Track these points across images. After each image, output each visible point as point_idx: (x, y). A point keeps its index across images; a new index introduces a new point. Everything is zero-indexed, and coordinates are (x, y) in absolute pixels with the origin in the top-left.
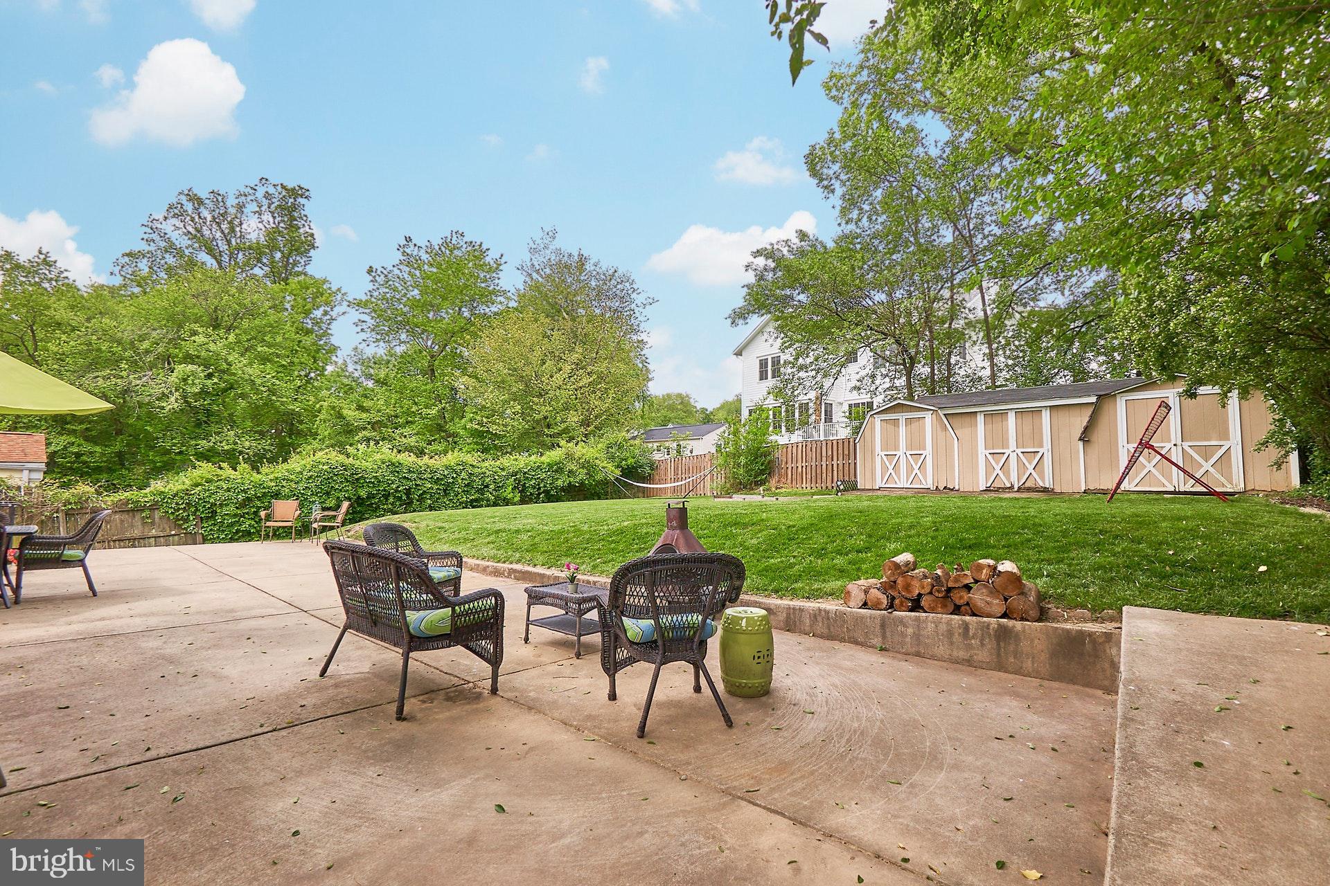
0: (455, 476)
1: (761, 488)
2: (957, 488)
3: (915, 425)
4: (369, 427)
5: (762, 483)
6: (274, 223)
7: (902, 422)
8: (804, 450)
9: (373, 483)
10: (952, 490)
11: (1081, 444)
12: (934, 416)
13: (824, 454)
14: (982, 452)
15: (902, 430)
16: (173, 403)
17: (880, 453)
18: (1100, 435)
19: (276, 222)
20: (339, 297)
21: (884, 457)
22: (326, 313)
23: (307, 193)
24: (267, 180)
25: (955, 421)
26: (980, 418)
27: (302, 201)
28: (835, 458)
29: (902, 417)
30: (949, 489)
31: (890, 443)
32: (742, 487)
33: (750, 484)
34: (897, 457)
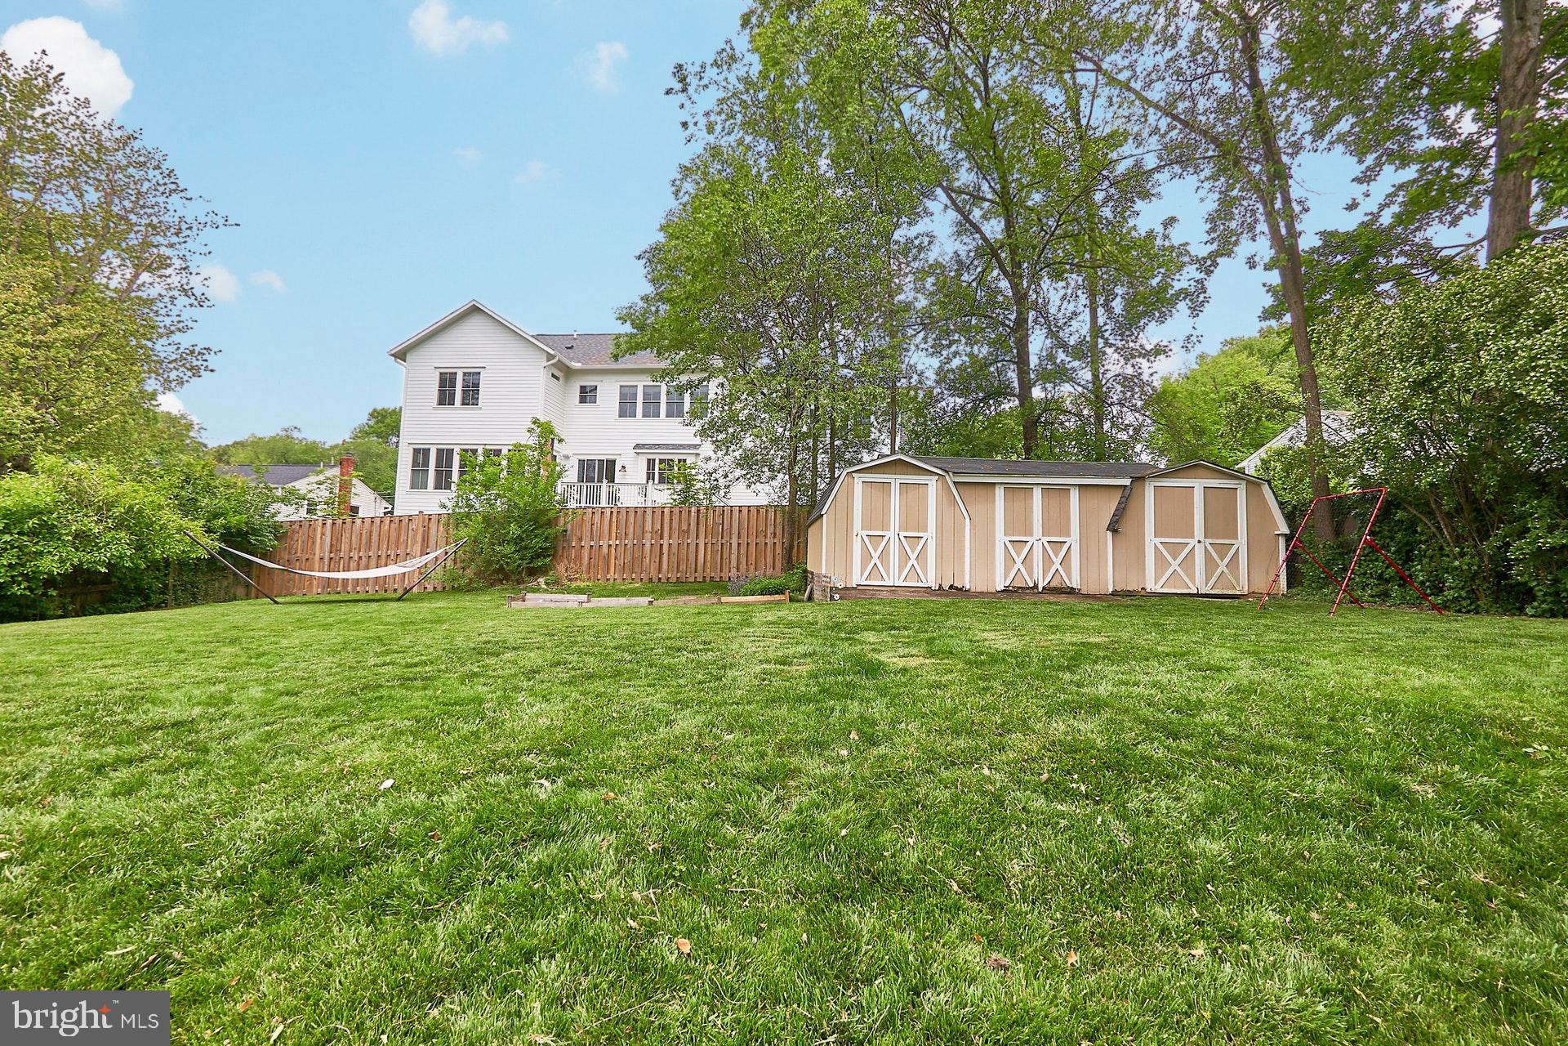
1: (541, 580)
2: (968, 587)
3: (913, 494)
5: (543, 571)
7: (895, 490)
8: (614, 520)
10: (961, 589)
11: (1109, 534)
12: (940, 483)
13: (648, 527)
14: (1001, 538)
15: (895, 499)
17: (860, 533)
18: (1125, 527)
21: (866, 539)
25: (969, 493)
26: (999, 492)
28: (666, 535)
29: (895, 480)
30: (957, 588)
31: (876, 519)
32: (501, 576)
33: (520, 573)
34: (886, 539)
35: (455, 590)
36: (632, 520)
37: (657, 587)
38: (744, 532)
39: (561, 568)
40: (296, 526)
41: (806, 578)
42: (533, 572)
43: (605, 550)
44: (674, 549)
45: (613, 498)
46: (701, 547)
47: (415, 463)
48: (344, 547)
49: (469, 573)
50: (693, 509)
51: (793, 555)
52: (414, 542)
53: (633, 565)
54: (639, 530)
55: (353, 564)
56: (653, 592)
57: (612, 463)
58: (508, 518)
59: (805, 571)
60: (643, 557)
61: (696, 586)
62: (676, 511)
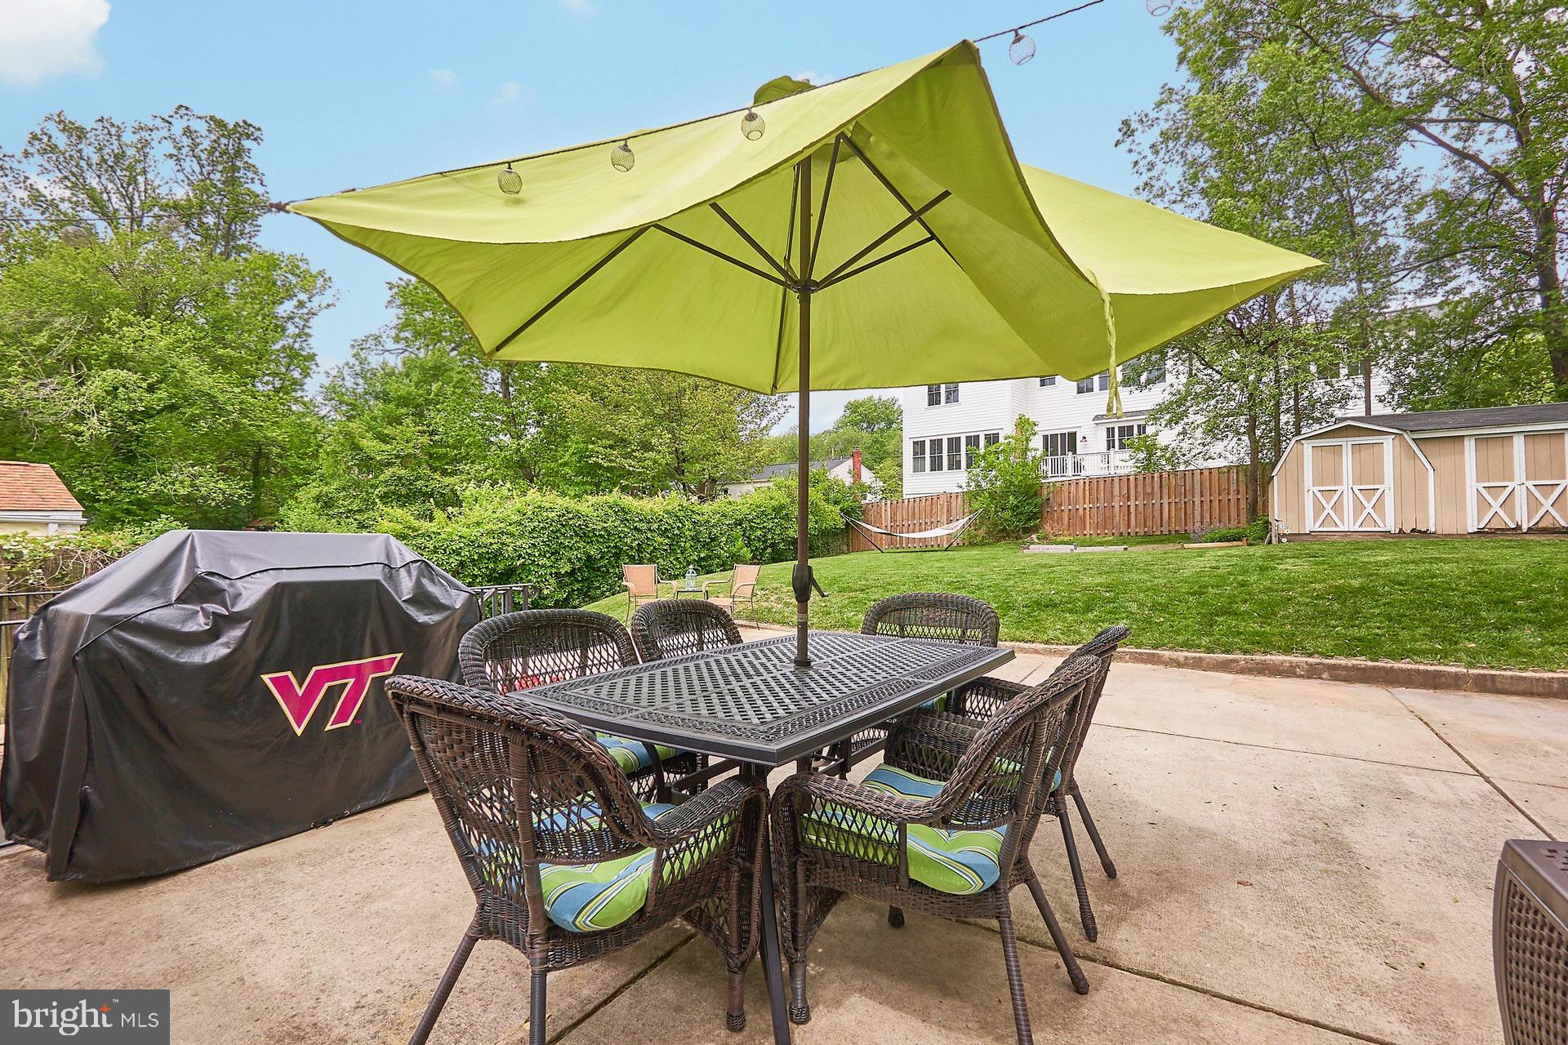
0: (680, 525)
1: (1034, 536)
2: (1433, 530)
3: (1366, 454)
4: (399, 461)
5: (1035, 529)
6: (202, 173)
7: (1347, 449)
8: (1087, 488)
9: (601, 536)
10: (1425, 532)
12: (1397, 441)
13: (1117, 492)
14: (1472, 485)
15: (1347, 460)
16: (96, 427)
17: (1312, 489)
19: (205, 173)
20: (320, 282)
21: (1317, 493)
22: (301, 304)
23: (257, 134)
24: (187, 109)
25: (1430, 448)
26: (1470, 445)
27: (247, 144)
28: (1132, 497)
29: (1347, 443)
30: (1420, 532)
31: (1328, 477)
32: (1005, 535)
33: (1018, 531)
34: (1338, 494)
35: (972, 545)
36: (1102, 487)
37: (1125, 539)
38: (1207, 492)
39: (1048, 528)
40: (870, 506)
41: (1267, 528)
42: (1027, 531)
43: (1081, 512)
44: (1141, 509)
45: (1078, 467)
46: (1166, 506)
47: (915, 453)
48: (899, 518)
49: (982, 532)
50: (1156, 475)
51: (1257, 509)
52: (942, 513)
53: (1106, 522)
54: (1108, 496)
55: (905, 530)
56: (1125, 543)
57: (1073, 436)
58: (1005, 494)
59: (1267, 522)
60: (1113, 516)
61: (1163, 538)
62: (1140, 477)
